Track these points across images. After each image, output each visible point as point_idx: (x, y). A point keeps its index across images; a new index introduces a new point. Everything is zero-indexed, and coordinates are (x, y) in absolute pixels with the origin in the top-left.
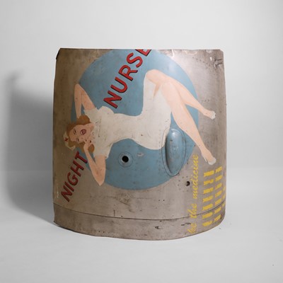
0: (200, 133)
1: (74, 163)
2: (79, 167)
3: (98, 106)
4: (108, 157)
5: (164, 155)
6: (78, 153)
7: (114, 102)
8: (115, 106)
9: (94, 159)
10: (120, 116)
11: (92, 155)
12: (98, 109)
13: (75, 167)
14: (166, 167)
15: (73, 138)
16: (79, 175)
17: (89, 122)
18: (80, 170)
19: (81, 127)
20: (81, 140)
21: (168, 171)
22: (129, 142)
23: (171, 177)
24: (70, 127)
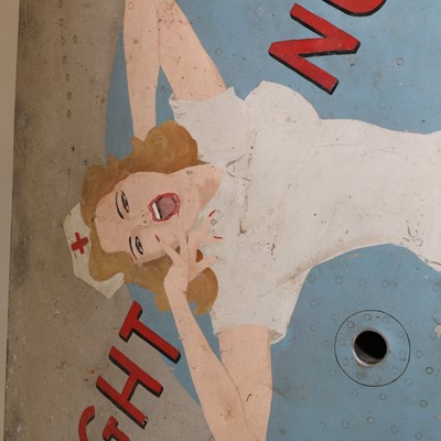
1: (116, 358)
2: (138, 378)
3: (239, 80)
4: (283, 330)
6: (136, 310)
7: (317, 61)
8: (327, 84)
9: (213, 343)
11: (205, 323)
12: (241, 94)
13: (119, 381)
15: (113, 236)
16: (140, 420)
17: (195, 161)
18: (141, 398)
19: (156, 183)
20: (151, 249)
22: (392, 262)
24: (97, 182)
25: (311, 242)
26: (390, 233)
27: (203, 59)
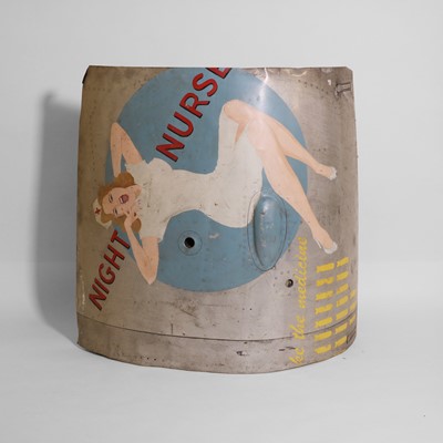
0: (310, 201)
1: (110, 248)
2: (117, 254)
3: (147, 158)
4: (162, 238)
5: (251, 237)
6: (116, 233)
7: (172, 151)
8: (174, 159)
9: (140, 242)
10: (183, 173)
11: (137, 236)
12: (148, 162)
13: (111, 255)
14: (254, 256)
15: (108, 210)
16: (118, 268)
17: (133, 184)
18: (118, 261)
20: (120, 212)
21: (258, 262)
22: (196, 216)
23: (263, 271)
24: (103, 192)
25: (171, 209)
26: (195, 206)
27: (136, 151)
